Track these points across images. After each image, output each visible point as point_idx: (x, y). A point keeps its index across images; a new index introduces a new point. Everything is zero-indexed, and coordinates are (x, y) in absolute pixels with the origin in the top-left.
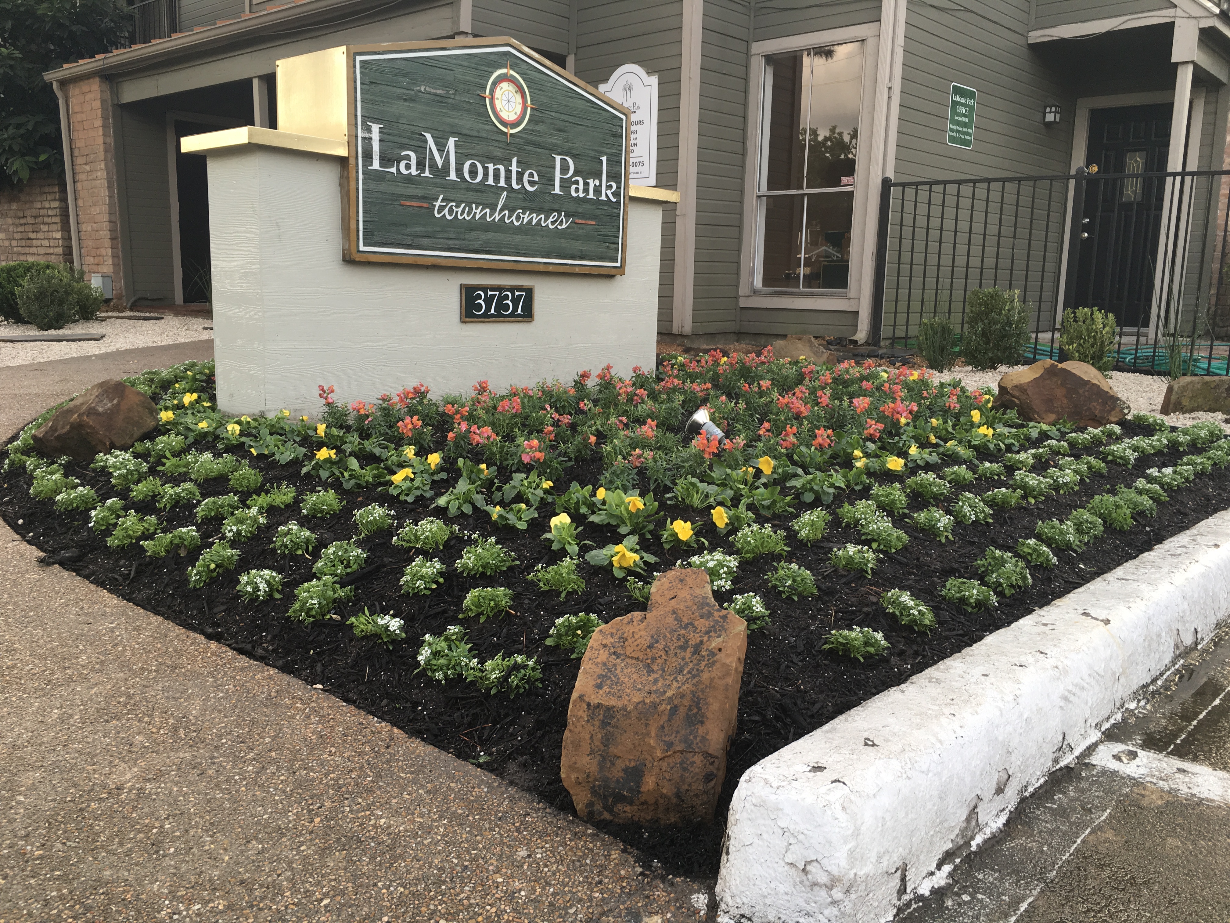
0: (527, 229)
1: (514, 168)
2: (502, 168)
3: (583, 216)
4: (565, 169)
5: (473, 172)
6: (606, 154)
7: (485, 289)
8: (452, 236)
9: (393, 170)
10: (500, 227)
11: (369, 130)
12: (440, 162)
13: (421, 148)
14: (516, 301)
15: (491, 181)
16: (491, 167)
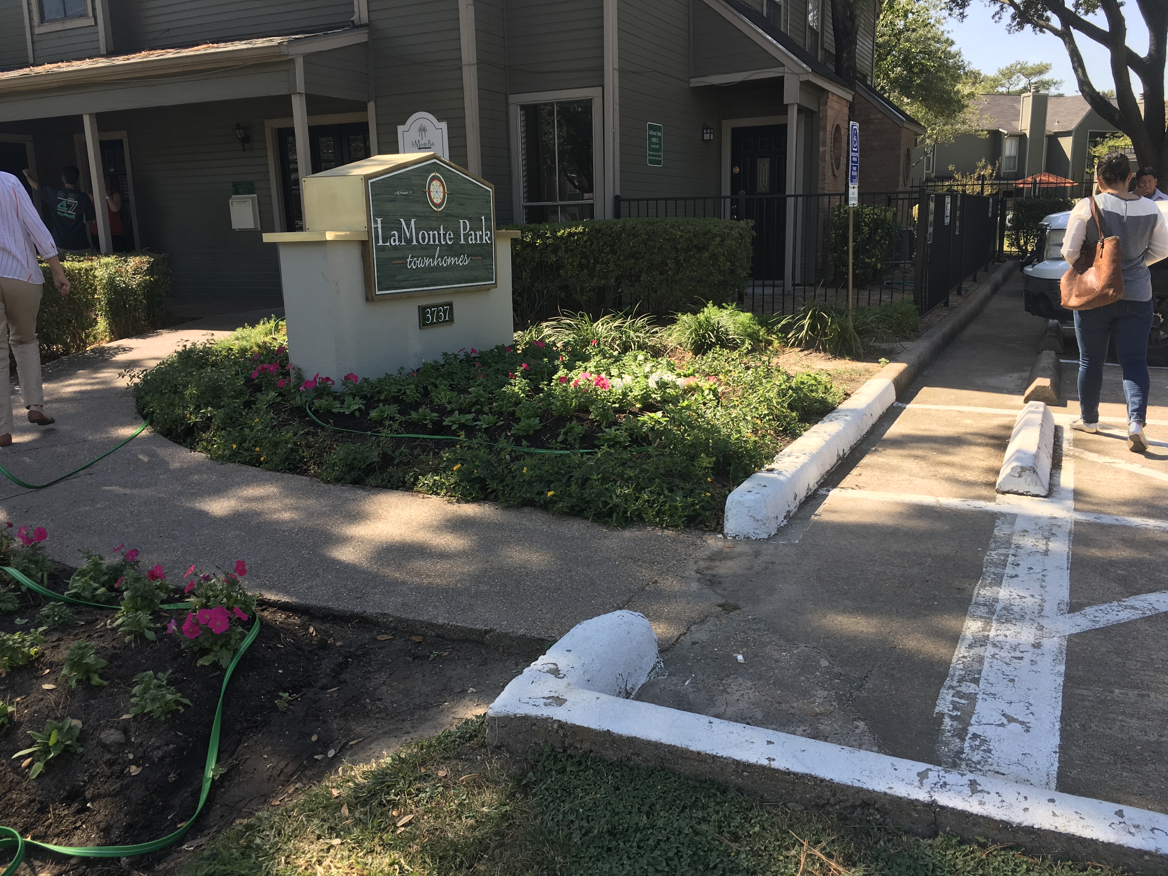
0: (450, 267)
2: (436, 232)
3: (476, 256)
4: (465, 229)
5: (424, 239)
6: (483, 214)
7: (431, 307)
8: (416, 278)
9: (388, 244)
10: (438, 268)
11: (376, 222)
12: (408, 235)
13: (400, 229)
14: (445, 312)
15: (432, 242)
16: (431, 233)
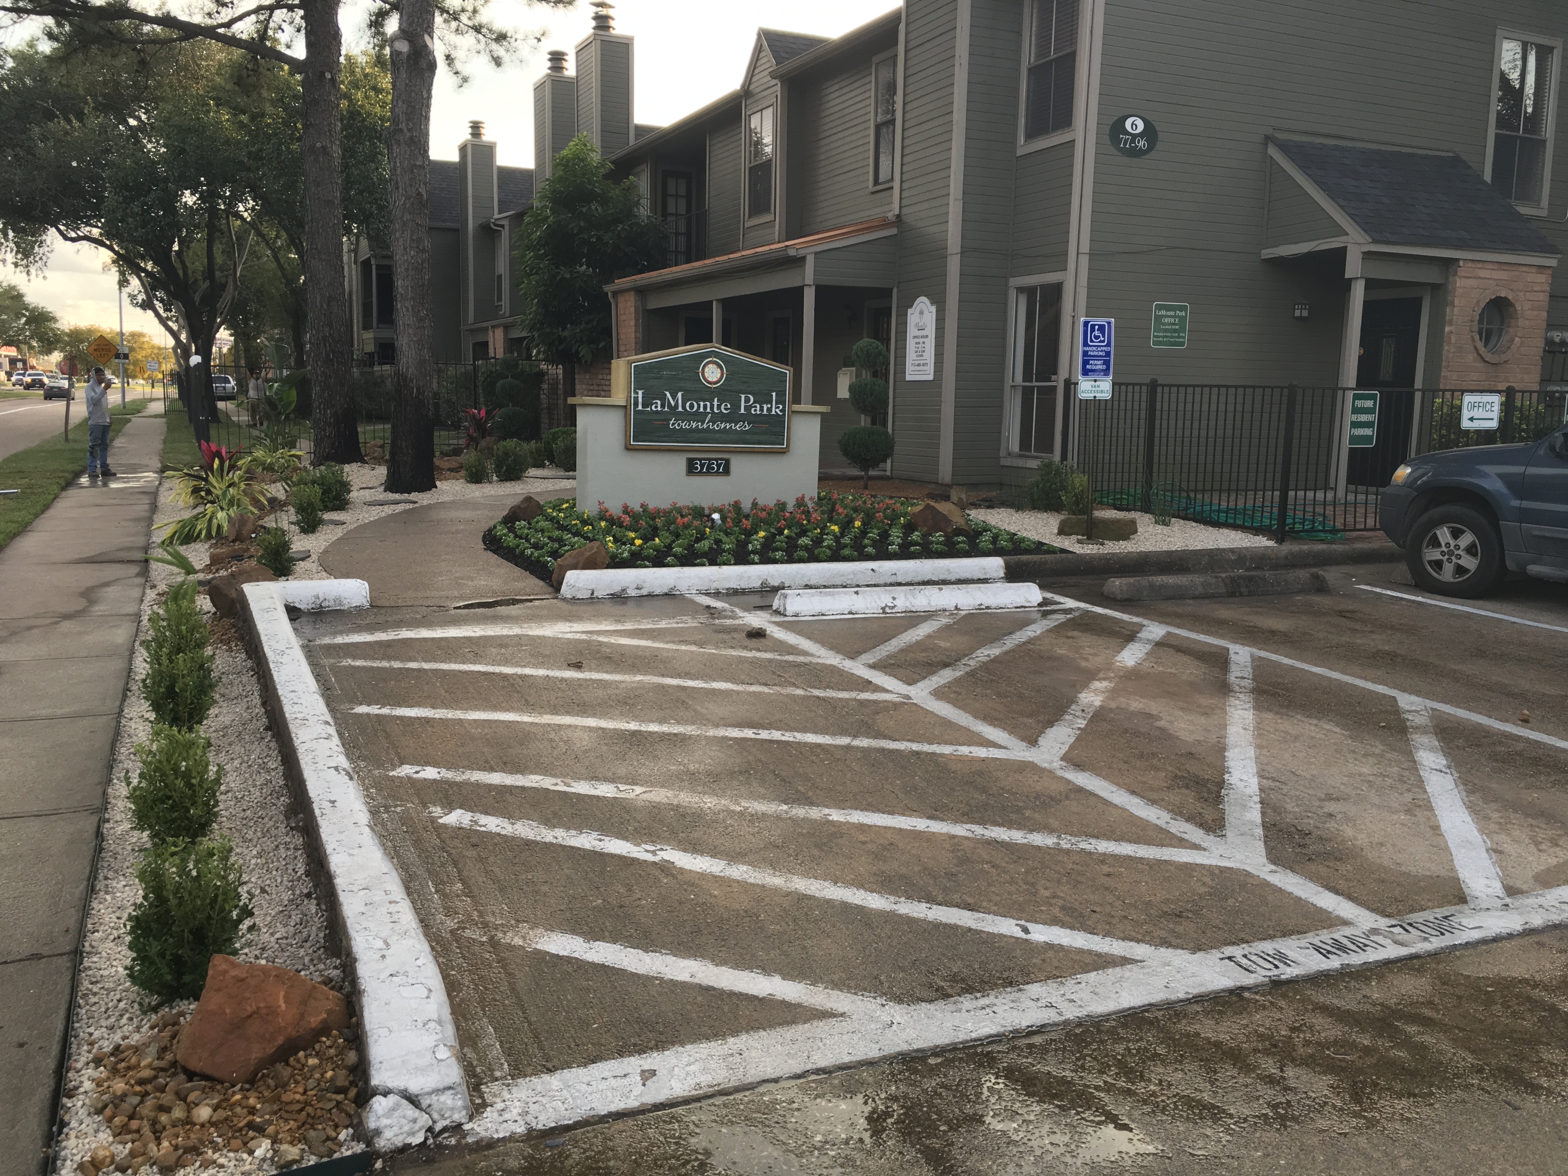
0: (724, 431)
1: (716, 403)
2: (708, 403)
3: (760, 423)
4: (747, 400)
5: (692, 406)
6: (776, 391)
7: (700, 460)
8: (679, 436)
9: (649, 409)
10: (708, 430)
11: (637, 393)
12: (673, 403)
13: (663, 398)
14: (719, 466)
15: (702, 410)
16: (702, 404)
